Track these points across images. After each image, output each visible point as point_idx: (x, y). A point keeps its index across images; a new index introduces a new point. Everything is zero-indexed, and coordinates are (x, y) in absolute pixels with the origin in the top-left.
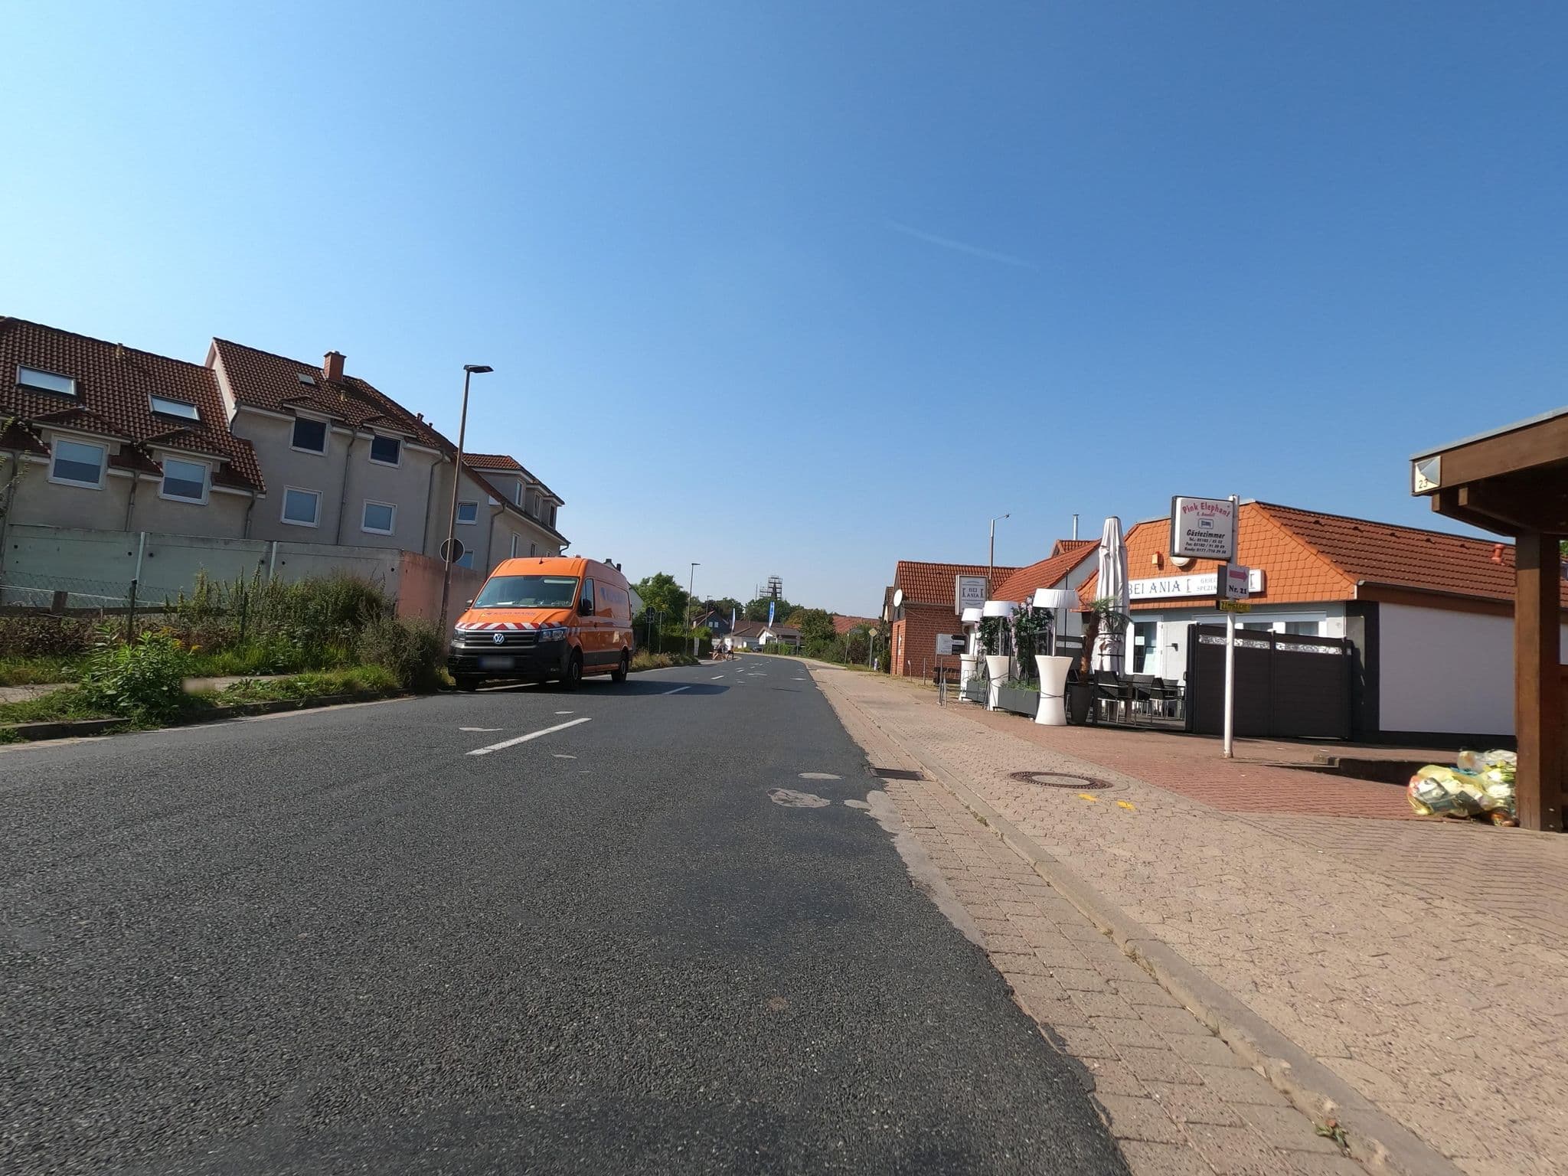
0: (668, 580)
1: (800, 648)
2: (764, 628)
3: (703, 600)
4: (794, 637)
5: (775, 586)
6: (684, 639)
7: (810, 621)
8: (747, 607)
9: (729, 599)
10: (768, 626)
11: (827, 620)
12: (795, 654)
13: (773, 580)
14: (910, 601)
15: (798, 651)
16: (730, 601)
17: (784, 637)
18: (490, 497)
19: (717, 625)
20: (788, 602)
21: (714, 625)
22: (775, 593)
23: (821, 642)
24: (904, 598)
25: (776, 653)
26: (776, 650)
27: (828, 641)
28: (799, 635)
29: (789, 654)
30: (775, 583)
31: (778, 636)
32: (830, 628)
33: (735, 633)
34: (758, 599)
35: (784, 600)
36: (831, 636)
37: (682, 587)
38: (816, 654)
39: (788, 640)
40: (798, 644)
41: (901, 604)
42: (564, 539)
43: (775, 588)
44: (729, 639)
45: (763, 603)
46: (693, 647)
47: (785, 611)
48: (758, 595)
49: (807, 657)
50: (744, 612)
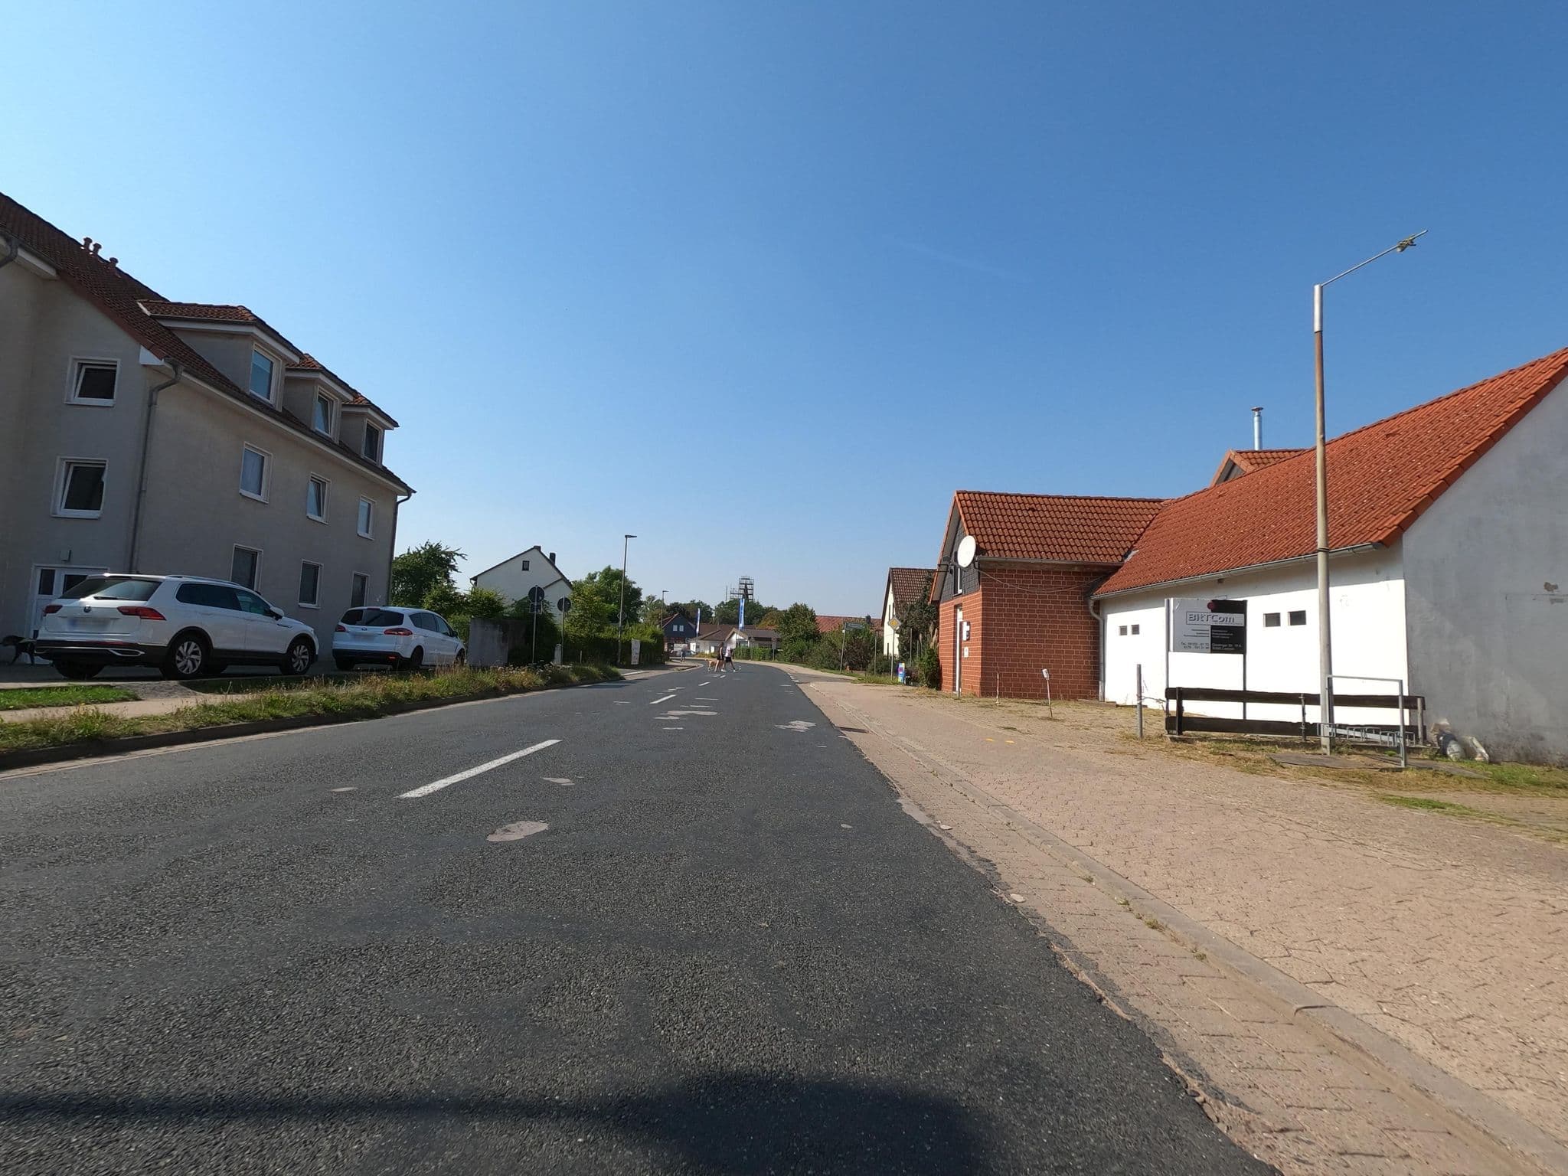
0: (619, 575)
1: (776, 652)
2: (734, 630)
3: (668, 603)
4: (769, 639)
5: (746, 587)
6: (615, 641)
7: (789, 618)
8: (717, 609)
9: (696, 602)
10: (738, 628)
11: (808, 617)
12: (771, 659)
13: (744, 581)
14: (990, 556)
15: (773, 655)
16: (698, 604)
17: (757, 639)
18: (142, 348)
19: (682, 628)
20: (761, 603)
21: (678, 629)
22: (746, 595)
23: (803, 643)
24: (979, 551)
25: (748, 658)
26: (748, 654)
27: (811, 642)
28: (774, 636)
29: (764, 659)
30: (746, 584)
31: (750, 638)
32: (812, 627)
33: (701, 637)
34: (728, 601)
35: (756, 601)
36: (815, 636)
37: (634, 583)
38: (799, 658)
39: (761, 642)
40: (774, 648)
41: (973, 561)
42: (404, 485)
43: (746, 590)
44: (695, 644)
45: (734, 604)
46: (630, 653)
47: (756, 614)
48: (728, 598)
49: (785, 662)
50: (713, 615)
